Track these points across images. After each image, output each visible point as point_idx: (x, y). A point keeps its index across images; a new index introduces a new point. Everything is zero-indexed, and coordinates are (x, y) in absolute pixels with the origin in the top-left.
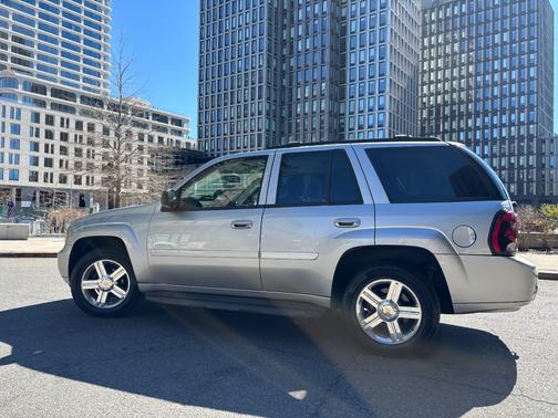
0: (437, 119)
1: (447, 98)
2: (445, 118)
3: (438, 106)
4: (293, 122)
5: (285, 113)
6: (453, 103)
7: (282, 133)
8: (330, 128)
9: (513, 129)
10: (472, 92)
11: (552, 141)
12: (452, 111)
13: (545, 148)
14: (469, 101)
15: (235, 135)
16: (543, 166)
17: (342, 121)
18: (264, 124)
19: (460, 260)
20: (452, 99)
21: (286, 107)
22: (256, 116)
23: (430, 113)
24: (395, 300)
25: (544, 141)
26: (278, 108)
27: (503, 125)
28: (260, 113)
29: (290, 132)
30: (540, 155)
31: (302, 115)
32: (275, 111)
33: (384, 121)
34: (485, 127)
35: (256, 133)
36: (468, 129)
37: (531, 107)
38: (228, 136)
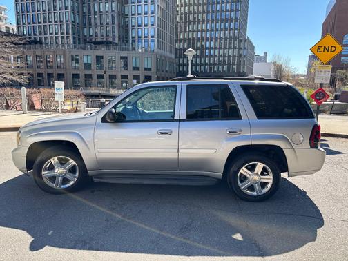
0: (185, 22)
1: (191, 9)
2: (190, 22)
3: (186, 14)
4: (92, 17)
5: (85, 10)
6: (195, 13)
7: (85, 25)
8: (119, 24)
9: (226, 32)
10: (205, 7)
11: (246, 41)
12: (194, 18)
13: (242, 45)
14: (204, 12)
15: (47, 24)
16: (241, 55)
17: (126, 20)
18: (70, 17)
19: (295, 151)
20: (194, 10)
21: (86, 5)
22: (64, 10)
23: (181, 18)
24: (259, 173)
25: (241, 41)
26: (80, 5)
27: (221, 30)
28: (66, 8)
29: (90, 24)
30: (240, 49)
31: (98, 12)
32: (78, 7)
33: (155, 22)
34: (212, 30)
35: (64, 23)
36: (203, 31)
37: (236, 19)
38: (42, 24)
